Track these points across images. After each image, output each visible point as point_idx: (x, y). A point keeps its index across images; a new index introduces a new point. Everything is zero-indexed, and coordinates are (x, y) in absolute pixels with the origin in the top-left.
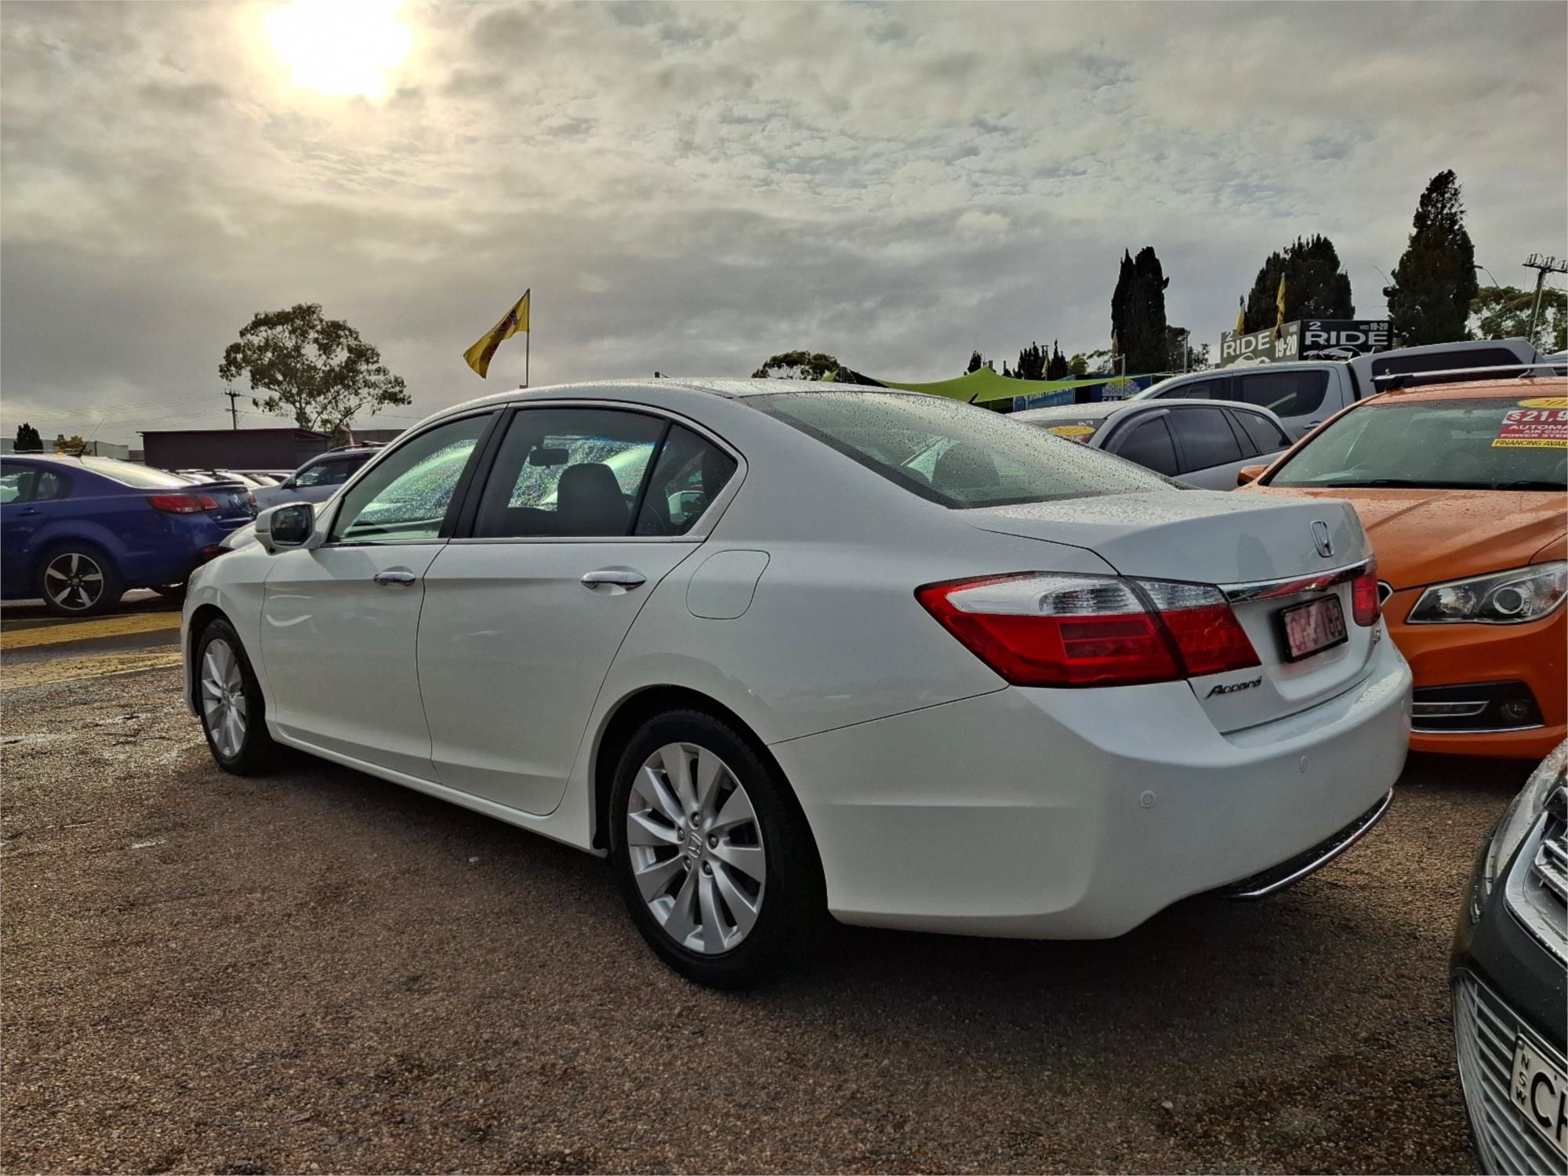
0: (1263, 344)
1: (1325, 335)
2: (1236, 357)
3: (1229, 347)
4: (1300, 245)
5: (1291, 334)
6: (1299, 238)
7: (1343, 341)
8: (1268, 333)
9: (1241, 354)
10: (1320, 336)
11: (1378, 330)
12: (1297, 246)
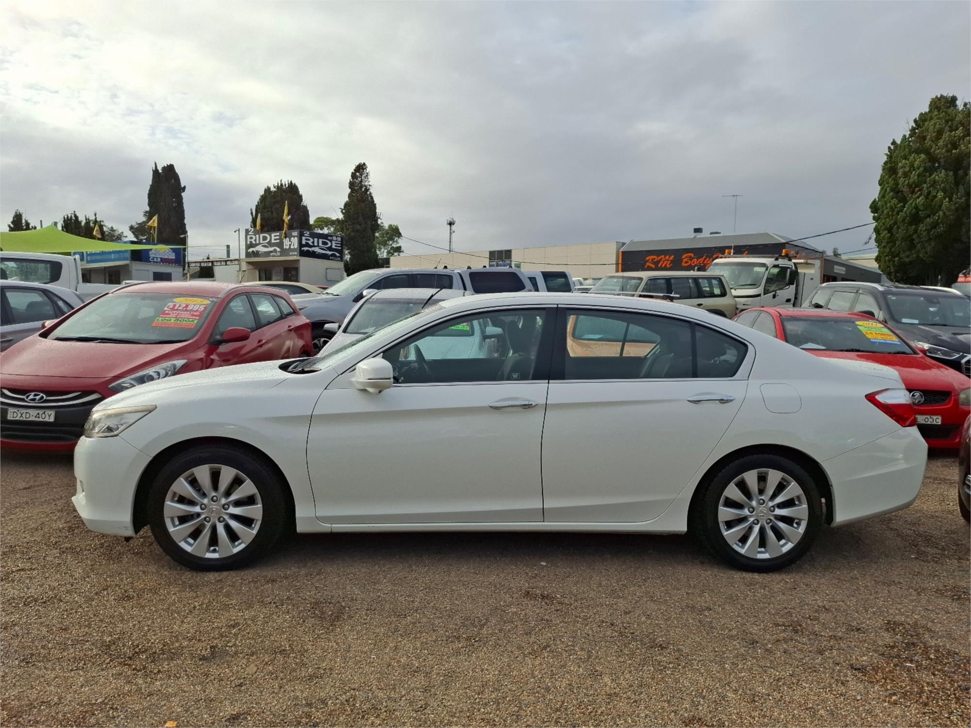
0: (275, 240)
1: (312, 240)
2: (256, 245)
3: (251, 238)
4: (282, 184)
5: (294, 237)
6: (281, 181)
7: (320, 244)
8: (278, 234)
9: (260, 244)
10: (309, 240)
11: (336, 241)
12: (279, 185)
